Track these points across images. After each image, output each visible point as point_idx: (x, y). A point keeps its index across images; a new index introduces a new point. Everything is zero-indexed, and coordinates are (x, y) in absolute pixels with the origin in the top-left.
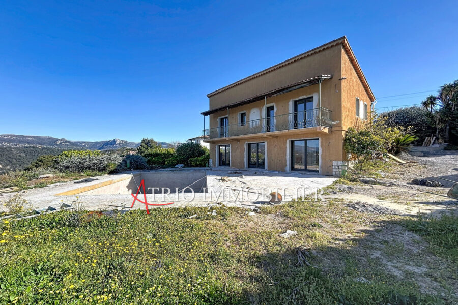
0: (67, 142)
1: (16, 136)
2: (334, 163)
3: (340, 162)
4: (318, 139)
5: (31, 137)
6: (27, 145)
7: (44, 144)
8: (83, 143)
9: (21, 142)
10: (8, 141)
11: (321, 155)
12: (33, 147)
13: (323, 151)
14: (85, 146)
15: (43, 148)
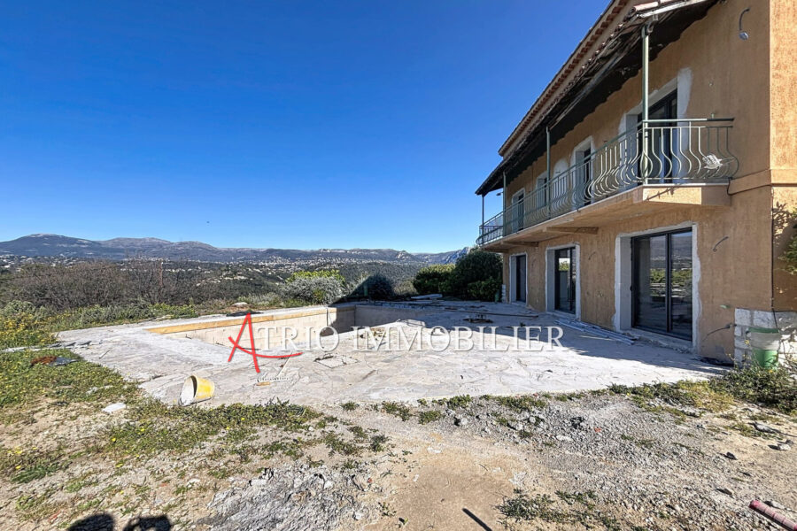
0: (407, 254)
1: (361, 250)
2: (741, 317)
3: (761, 314)
4: (690, 230)
5: (374, 250)
6: (370, 261)
7: (385, 259)
8: (426, 255)
9: (366, 257)
10: (356, 256)
11: (700, 284)
12: (375, 263)
13: (703, 269)
14: (427, 260)
15: (384, 264)
